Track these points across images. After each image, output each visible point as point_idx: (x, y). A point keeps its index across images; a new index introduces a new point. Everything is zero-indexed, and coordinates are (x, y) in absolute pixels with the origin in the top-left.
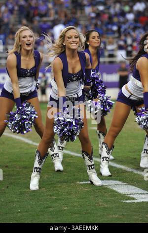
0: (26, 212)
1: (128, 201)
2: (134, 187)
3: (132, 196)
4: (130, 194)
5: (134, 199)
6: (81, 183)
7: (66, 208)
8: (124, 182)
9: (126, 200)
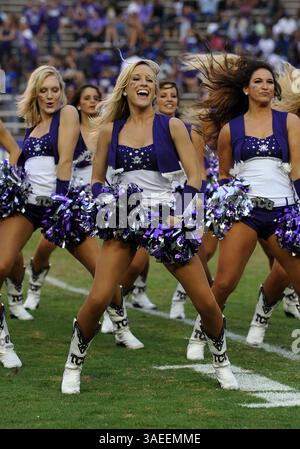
0: (52, 419)
1: (251, 406)
2: (264, 378)
3: (260, 395)
4: (257, 392)
5: (263, 401)
6: (162, 368)
7: (130, 415)
8: (246, 369)
9: (249, 402)
